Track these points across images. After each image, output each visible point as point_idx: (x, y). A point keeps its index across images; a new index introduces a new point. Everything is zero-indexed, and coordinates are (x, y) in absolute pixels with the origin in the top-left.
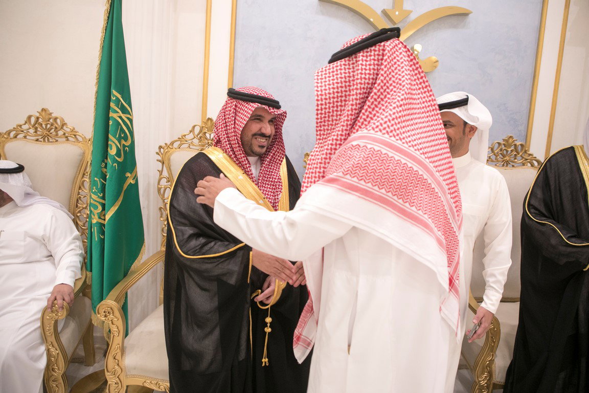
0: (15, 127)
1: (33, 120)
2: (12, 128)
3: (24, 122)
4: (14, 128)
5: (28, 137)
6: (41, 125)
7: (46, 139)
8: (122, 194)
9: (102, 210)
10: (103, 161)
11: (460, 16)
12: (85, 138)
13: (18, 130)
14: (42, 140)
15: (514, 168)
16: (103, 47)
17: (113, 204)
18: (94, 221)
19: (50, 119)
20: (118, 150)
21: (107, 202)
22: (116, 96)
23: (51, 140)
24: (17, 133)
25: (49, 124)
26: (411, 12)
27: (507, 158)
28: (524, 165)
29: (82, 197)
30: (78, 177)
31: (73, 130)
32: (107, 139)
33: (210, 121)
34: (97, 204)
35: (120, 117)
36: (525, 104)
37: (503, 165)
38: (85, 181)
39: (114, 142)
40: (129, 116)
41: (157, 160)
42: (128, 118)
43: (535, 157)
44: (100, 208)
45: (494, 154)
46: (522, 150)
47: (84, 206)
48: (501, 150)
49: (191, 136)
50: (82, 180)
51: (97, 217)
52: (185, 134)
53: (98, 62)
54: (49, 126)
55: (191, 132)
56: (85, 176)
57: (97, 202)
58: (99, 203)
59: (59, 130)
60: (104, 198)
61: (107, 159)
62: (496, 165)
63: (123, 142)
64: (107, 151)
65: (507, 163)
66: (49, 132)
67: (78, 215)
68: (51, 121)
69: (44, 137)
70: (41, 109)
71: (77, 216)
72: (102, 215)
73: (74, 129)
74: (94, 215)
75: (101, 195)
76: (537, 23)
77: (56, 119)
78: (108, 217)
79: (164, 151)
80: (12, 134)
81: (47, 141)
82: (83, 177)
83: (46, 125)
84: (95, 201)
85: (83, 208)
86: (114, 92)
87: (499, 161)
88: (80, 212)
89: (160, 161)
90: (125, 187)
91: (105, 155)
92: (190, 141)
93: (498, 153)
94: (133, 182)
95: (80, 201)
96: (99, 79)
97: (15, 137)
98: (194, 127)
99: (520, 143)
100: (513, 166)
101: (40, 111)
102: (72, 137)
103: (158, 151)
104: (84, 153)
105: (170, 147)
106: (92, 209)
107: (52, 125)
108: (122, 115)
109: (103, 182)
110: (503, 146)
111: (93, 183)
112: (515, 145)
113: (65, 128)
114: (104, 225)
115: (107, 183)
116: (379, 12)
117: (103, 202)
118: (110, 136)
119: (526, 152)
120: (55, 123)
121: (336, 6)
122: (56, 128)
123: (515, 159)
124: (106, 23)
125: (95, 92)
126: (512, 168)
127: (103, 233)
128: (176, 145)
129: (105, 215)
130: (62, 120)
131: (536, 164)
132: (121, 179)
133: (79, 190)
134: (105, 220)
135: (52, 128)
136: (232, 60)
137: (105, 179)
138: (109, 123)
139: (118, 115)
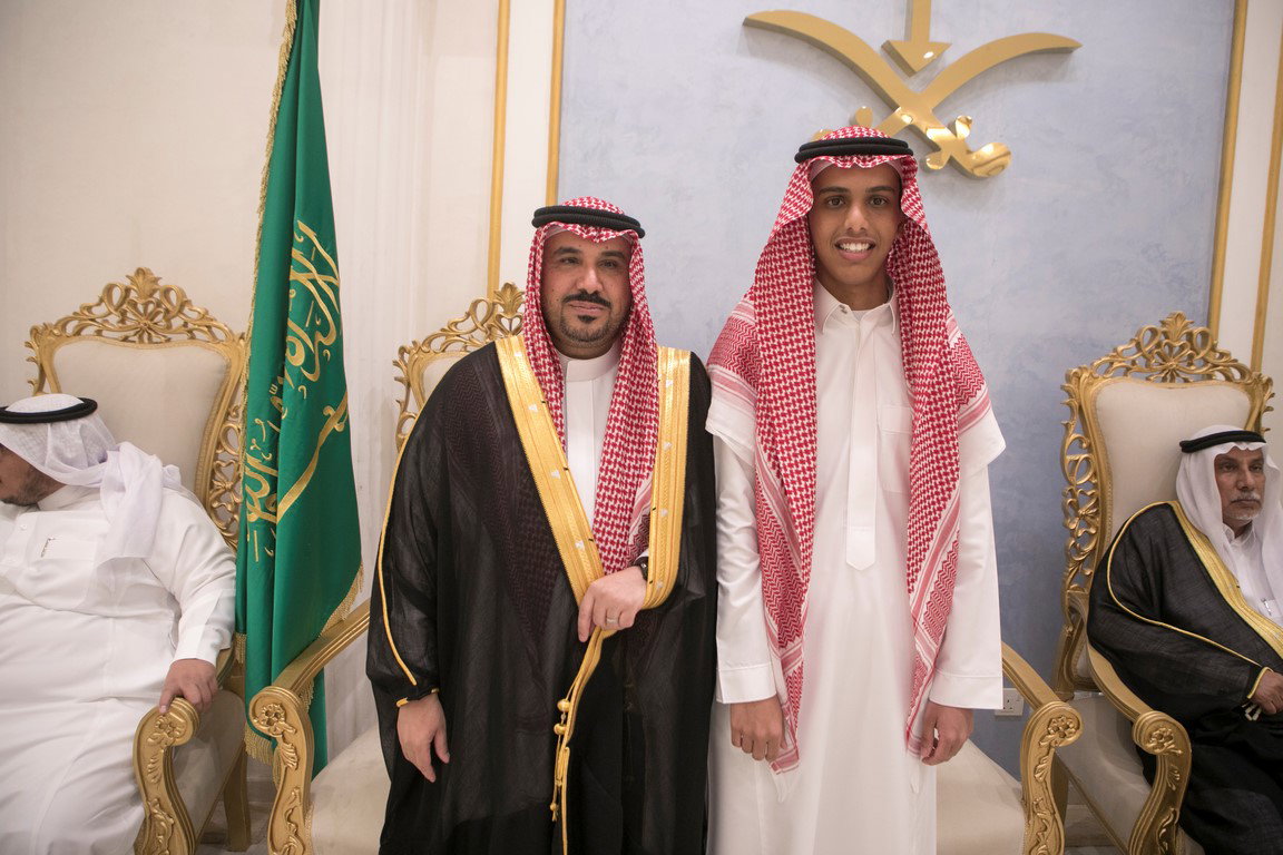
0: (78, 310)
1: (117, 295)
2: (71, 315)
3: (97, 300)
4: (75, 313)
5: (105, 333)
6: (134, 305)
7: (145, 336)
8: (317, 454)
9: (271, 493)
10: (274, 381)
11: (1052, 54)
12: (231, 331)
13: (84, 316)
14: (136, 338)
15: (1187, 385)
16: (276, 126)
17: (296, 478)
18: (253, 518)
19: (155, 291)
20: (309, 356)
21: (281, 475)
22: (305, 235)
23: (155, 339)
24: (82, 322)
25: (152, 302)
26: (948, 46)
27: (1172, 363)
28: (1210, 377)
29: (224, 464)
30: (215, 419)
31: (204, 316)
32: (283, 330)
33: (509, 291)
34: (260, 478)
35: (314, 282)
36: (1204, 245)
37: (1164, 379)
38: (230, 427)
39: (300, 338)
40: (331, 279)
41: (396, 379)
42: (330, 284)
43: (1236, 361)
44: (266, 487)
45: (1144, 356)
46: (1204, 344)
47: (229, 485)
48: (1158, 345)
49: (469, 324)
50: (224, 426)
51: (258, 507)
52: (457, 320)
53: (264, 161)
54: (151, 307)
55: (468, 315)
56: (230, 418)
57: (260, 473)
58: (265, 475)
59: (174, 317)
60: (274, 464)
61: (283, 375)
62: (1147, 379)
63: (319, 337)
64: (284, 358)
65: (1172, 375)
66: (152, 320)
67: (215, 505)
68: (157, 295)
69: (140, 333)
70: (135, 270)
71: (212, 508)
72: (270, 504)
73: (207, 312)
74: (253, 504)
75: (269, 458)
76: (1222, 66)
77: (167, 291)
78: (284, 507)
79: (410, 360)
80: (70, 328)
81: (146, 340)
82: (226, 420)
83: (146, 305)
84: (256, 471)
85: (226, 490)
86: (301, 226)
87: (1156, 370)
88: (218, 499)
89: (400, 380)
90: (323, 438)
91: (279, 365)
92: (466, 336)
93: (1150, 352)
94: (339, 428)
95: (218, 475)
96: (267, 198)
97: (78, 333)
98: (475, 304)
99: (1201, 329)
100: (1186, 381)
101: (132, 274)
102: (202, 331)
103: (397, 358)
104: (228, 367)
105: (424, 348)
106: (248, 489)
107: (158, 304)
108: (317, 277)
109: (274, 427)
110: (1163, 337)
111: (251, 431)
112: (1190, 335)
113: (186, 310)
114: (274, 526)
115: (282, 432)
116: (877, 47)
117: (273, 473)
118: (291, 325)
119: (1213, 349)
120: (165, 301)
121: (781, 37)
122: (167, 311)
123: (1190, 364)
124: (283, 73)
125: (257, 227)
126: (1185, 385)
127: (272, 544)
128: (437, 344)
129: (275, 504)
130: (181, 294)
131: (1237, 375)
132: (314, 420)
133: (217, 448)
134: (275, 514)
135: (158, 313)
136: (555, 156)
137: (278, 422)
138: (288, 293)
139: (310, 276)
